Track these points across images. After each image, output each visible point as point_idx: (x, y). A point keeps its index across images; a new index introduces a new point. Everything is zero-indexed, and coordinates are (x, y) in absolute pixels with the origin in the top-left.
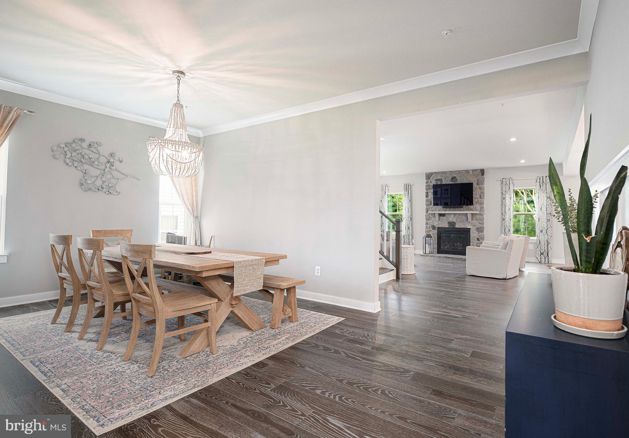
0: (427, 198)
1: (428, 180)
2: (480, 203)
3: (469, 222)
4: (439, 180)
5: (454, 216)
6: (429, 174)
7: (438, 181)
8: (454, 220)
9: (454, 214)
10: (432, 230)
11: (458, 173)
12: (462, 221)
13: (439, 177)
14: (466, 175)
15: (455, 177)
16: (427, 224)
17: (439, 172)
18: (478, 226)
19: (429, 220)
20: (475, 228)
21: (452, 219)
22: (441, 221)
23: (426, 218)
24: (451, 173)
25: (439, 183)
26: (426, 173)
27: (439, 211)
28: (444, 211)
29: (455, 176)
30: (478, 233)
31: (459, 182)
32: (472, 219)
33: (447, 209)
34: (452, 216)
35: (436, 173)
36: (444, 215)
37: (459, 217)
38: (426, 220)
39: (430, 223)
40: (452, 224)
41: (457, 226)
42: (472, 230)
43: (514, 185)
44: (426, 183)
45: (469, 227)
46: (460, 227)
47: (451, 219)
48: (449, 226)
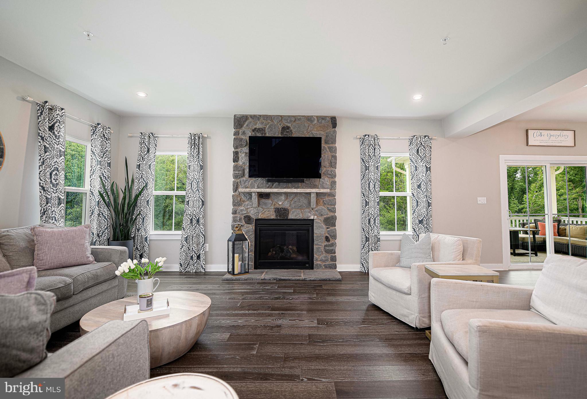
0: (236, 163)
1: (238, 130)
2: (330, 175)
3: (312, 209)
4: (259, 130)
5: (287, 198)
6: (240, 118)
7: (257, 131)
8: (286, 205)
9: (286, 193)
10: (246, 225)
11: (293, 119)
12: (301, 207)
13: (259, 126)
14: (307, 125)
15: (288, 128)
16: (234, 212)
17: (260, 116)
18: (327, 214)
19: (239, 205)
20: (322, 218)
21: (282, 203)
22: (262, 208)
23: (234, 202)
24: (282, 119)
25: (259, 135)
26: (235, 116)
27: (258, 188)
28: (268, 188)
29: (289, 125)
30: (327, 228)
31: (294, 135)
32: (317, 203)
33: (273, 185)
34: (283, 198)
35: (253, 117)
36: (267, 196)
37: (296, 199)
38: (234, 205)
39: (242, 210)
40: (282, 212)
41: (291, 216)
42: (317, 222)
44: (234, 135)
45: (312, 218)
46: (296, 218)
47: (280, 203)
48: (276, 216)
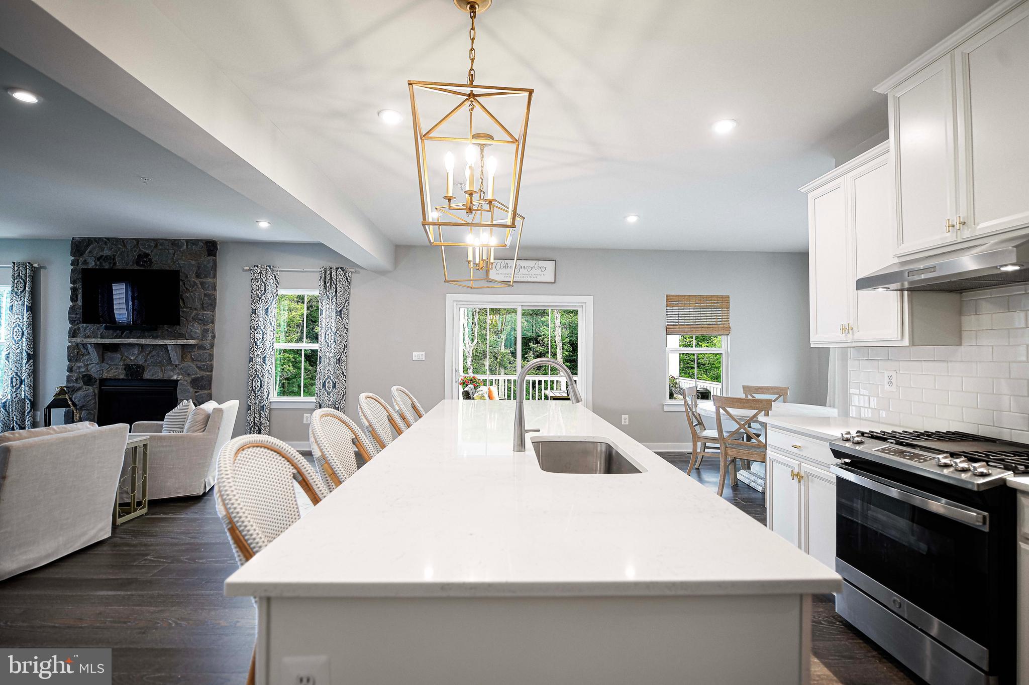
0: (75, 303)
1: (77, 258)
2: (202, 320)
3: (176, 366)
4: (106, 258)
5: (141, 352)
6: (80, 242)
7: (104, 260)
8: (140, 361)
9: (142, 346)
10: (84, 387)
11: (153, 244)
12: (161, 364)
13: (107, 252)
14: (172, 252)
15: (147, 255)
16: (70, 370)
17: (108, 239)
18: (196, 374)
19: (76, 360)
20: (189, 379)
21: (134, 357)
22: (107, 364)
23: (69, 355)
24: (138, 243)
25: (106, 266)
26: (73, 239)
27: (102, 337)
28: (116, 337)
29: (148, 252)
30: (196, 392)
31: (155, 267)
32: (183, 359)
33: (122, 334)
34: (136, 351)
35: (98, 240)
36: (115, 348)
37: (153, 353)
38: (69, 360)
39: (79, 367)
40: (134, 371)
41: (147, 376)
42: (181, 384)
43: (277, 282)
44: (72, 264)
45: (175, 378)
46: (153, 378)
47: (132, 358)
48: (127, 375)
